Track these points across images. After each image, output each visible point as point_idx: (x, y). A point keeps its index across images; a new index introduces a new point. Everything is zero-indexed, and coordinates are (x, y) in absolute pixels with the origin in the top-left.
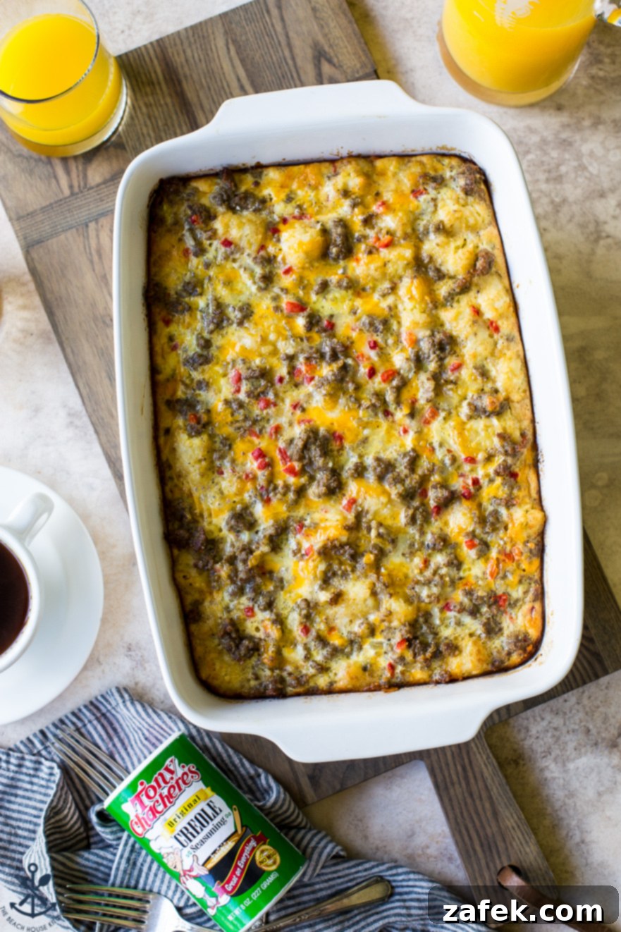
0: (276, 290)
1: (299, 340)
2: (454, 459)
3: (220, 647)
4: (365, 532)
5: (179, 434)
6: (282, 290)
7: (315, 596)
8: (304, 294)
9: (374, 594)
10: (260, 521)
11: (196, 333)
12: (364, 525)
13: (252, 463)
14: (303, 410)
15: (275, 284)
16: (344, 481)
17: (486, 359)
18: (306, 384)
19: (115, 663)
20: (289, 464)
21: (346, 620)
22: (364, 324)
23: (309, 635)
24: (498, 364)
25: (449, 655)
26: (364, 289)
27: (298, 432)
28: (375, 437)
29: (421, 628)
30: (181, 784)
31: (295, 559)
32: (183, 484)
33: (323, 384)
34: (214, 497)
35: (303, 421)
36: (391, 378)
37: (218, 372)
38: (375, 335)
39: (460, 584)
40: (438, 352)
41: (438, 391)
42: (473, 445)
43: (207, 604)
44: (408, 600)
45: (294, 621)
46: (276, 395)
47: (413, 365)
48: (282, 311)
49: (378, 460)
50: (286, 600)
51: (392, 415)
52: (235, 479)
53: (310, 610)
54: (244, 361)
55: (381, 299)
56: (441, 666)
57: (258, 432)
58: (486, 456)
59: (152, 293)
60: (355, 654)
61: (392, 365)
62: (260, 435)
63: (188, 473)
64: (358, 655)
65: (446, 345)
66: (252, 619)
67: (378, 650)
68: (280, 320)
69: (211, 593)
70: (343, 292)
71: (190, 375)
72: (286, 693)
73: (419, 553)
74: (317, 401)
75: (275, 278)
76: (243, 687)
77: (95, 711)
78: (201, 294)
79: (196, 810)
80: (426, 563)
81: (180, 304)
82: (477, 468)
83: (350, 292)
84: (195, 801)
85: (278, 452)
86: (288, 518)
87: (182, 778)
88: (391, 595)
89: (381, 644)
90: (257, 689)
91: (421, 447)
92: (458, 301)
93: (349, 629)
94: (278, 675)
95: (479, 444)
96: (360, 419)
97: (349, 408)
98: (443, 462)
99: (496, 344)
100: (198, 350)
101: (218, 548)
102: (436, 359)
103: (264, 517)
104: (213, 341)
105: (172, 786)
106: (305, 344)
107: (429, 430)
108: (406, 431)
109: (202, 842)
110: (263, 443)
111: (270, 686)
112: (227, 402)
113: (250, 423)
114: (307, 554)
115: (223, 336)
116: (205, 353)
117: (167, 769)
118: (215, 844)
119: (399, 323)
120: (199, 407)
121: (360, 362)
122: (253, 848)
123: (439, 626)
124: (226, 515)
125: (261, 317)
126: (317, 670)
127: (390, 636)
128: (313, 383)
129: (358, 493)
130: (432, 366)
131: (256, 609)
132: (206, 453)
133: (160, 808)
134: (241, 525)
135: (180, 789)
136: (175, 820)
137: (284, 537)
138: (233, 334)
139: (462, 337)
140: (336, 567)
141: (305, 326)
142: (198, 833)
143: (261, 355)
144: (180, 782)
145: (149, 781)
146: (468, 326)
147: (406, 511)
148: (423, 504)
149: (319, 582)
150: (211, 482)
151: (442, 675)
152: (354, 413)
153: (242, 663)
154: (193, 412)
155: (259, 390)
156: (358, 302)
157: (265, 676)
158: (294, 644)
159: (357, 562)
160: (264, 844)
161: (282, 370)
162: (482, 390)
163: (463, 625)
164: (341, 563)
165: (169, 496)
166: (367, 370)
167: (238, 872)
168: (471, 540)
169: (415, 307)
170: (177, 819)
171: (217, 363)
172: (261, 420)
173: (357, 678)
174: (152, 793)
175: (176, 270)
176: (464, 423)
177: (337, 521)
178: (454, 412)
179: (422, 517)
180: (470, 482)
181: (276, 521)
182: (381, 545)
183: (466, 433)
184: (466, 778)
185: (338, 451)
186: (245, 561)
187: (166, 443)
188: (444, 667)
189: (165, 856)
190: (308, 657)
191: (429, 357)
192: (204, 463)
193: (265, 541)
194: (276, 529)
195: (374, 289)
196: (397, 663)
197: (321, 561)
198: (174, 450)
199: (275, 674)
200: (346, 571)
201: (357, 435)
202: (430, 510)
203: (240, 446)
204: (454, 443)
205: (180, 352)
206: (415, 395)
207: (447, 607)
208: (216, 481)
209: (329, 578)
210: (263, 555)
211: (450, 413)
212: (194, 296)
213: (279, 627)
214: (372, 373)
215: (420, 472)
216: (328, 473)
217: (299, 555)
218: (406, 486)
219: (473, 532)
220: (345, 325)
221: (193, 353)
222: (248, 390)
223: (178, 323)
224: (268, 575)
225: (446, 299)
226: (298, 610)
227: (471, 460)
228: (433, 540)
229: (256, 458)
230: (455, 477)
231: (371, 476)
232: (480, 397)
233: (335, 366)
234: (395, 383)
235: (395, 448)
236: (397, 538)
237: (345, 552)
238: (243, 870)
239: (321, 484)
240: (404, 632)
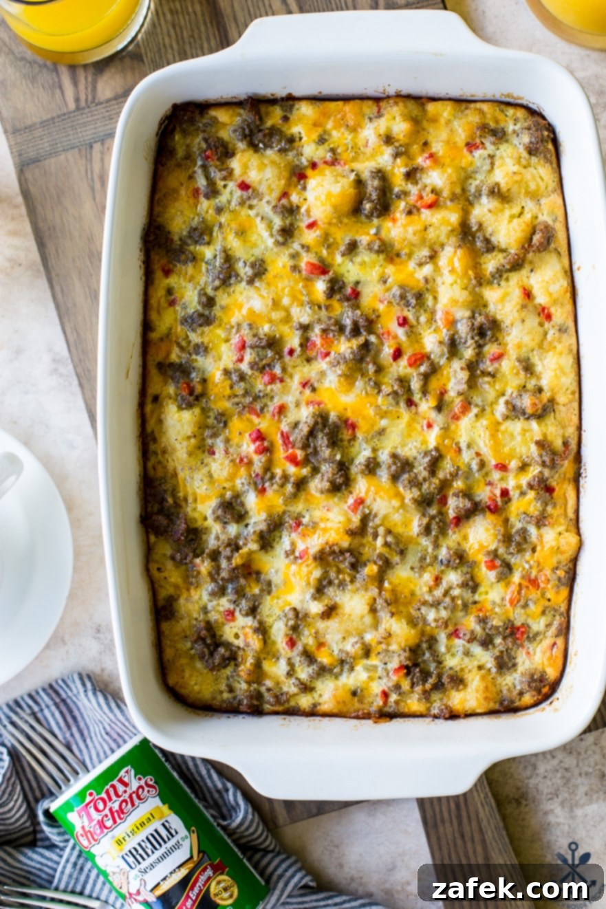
0: (296, 246)
1: (316, 307)
2: (482, 465)
3: (193, 652)
4: (370, 538)
5: (167, 404)
6: (303, 246)
7: (305, 606)
8: (328, 253)
9: (373, 610)
10: (251, 513)
11: (199, 288)
12: (370, 530)
13: (248, 446)
14: (314, 390)
15: (295, 239)
16: (352, 477)
17: (532, 350)
18: (319, 359)
19: (81, 645)
20: (290, 451)
21: (339, 636)
22: (394, 296)
23: (295, 649)
24: (545, 358)
25: (452, 688)
26: (398, 255)
27: (305, 415)
28: (394, 429)
29: (424, 654)
30: (135, 798)
31: (287, 561)
32: (168, 461)
33: (339, 363)
34: (202, 480)
35: (312, 402)
36: (418, 363)
37: (220, 336)
38: (406, 309)
39: (474, 608)
40: (477, 338)
41: (472, 383)
42: (506, 450)
43: (182, 601)
44: (412, 622)
45: (279, 631)
46: (284, 370)
47: (446, 350)
48: (300, 272)
49: (394, 456)
50: (272, 606)
51: (416, 405)
52: (227, 462)
53: (298, 620)
54: (251, 326)
55: (417, 267)
56: (441, 699)
57: (259, 410)
58: (520, 465)
59: (152, 238)
60: (345, 675)
61: (422, 347)
62: (260, 413)
63: (174, 450)
64: (348, 677)
65: (488, 330)
66: (232, 624)
67: (371, 674)
68: (297, 282)
69: (188, 590)
70: (374, 256)
71: (187, 336)
72: (263, 710)
73: (430, 568)
74: (330, 382)
75: (296, 233)
76: (214, 698)
77: (54, 695)
78: (209, 243)
79: (149, 829)
80: (438, 580)
81: (183, 253)
82: (507, 477)
83: (382, 257)
84: (149, 819)
85: (279, 435)
86: (284, 512)
87: (137, 792)
88: (393, 614)
89: (375, 667)
90: (229, 702)
91: (445, 446)
92: (507, 279)
93: (341, 646)
94: (255, 689)
95: (513, 450)
96: (378, 407)
97: (367, 393)
98: (469, 466)
99: (546, 334)
100: (199, 308)
101: (201, 539)
102: (474, 345)
103: (257, 509)
104: (217, 299)
105: (125, 801)
106: (324, 313)
107: (457, 427)
108: (430, 426)
109: (152, 866)
110: (264, 424)
111: (245, 702)
112: (227, 372)
113: (251, 399)
114: (301, 557)
115: (229, 294)
116: (207, 313)
117: (121, 781)
118: (166, 870)
119: (435, 298)
120: (193, 375)
121: (384, 341)
122: (209, 878)
123: (444, 654)
124: (214, 502)
125: (275, 277)
126: (300, 689)
127: (387, 659)
128: (328, 359)
129: (367, 492)
130: (468, 353)
131: (237, 614)
132: (196, 429)
133: (109, 823)
134: (229, 516)
135: (133, 804)
136: (124, 839)
137: (277, 534)
138: (241, 293)
139: (507, 322)
140: (332, 575)
141: (325, 292)
142: (148, 856)
143: (270, 321)
144: (134, 796)
146: (515, 310)
147: (420, 519)
148: (441, 513)
149: (312, 591)
150: (199, 463)
151: (441, 710)
152: (372, 399)
153: (215, 673)
154: (187, 380)
155: (264, 362)
156: (390, 270)
157: (241, 689)
158: (277, 658)
159: (358, 572)
160: (222, 873)
161: (294, 341)
162: (524, 387)
163: (472, 656)
164: (339, 571)
165: (151, 473)
166: (392, 351)
167: (189, 903)
168: (492, 561)
169: (456, 282)
170: (127, 838)
171: (220, 325)
172: (264, 397)
173: (344, 702)
174: (101, 806)
175: (182, 212)
176: (499, 423)
177: (340, 522)
178: (488, 409)
179: (438, 527)
180: (498, 492)
181: (270, 516)
182: (387, 555)
183: (500, 436)
184: (459, 817)
185: (349, 441)
186: (229, 559)
187: (152, 412)
188: (445, 701)
189: (111, 874)
190: (290, 674)
191: (465, 342)
192: (193, 441)
193: (255, 538)
194: (269, 525)
195: (410, 255)
196: (391, 691)
197: (316, 567)
198: (160, 422)
199: (252, 688)
200: (345, 580)
201: (373, 426)
202: (448, 521)
203: (236, 424)
204: (484, 445)
205: (178, 308)
206: (444, 385)
207: (455, 634)
208: (205, 461)
209: (324, 587)
210: (251, 553)
211: (483, 410)
212: (200, 245)
213: (261, 637)
214: (398, 354)
215: (441, 475)
216: (335, 466)
217: (292, 557)
218: (423, 491)
219: (496, 550)
220: (372, 296)
221: (193, 310)
222: (253, 360)
223: (179, 275)
224: (254, 576)
225: (493, 276)
226: (285, 620)
227: (502, 467)
228: (448, 556)
229: (254, 441)
230: (482, 485)
231: (384, 475)
232: (521, 395)
233: (356, 343)
234: (423, 369)
235: (415, 444)
236: (407, 549)
237: (345, 559)
238: (194, 902)
239: (325, 478)
240: (402, 658)
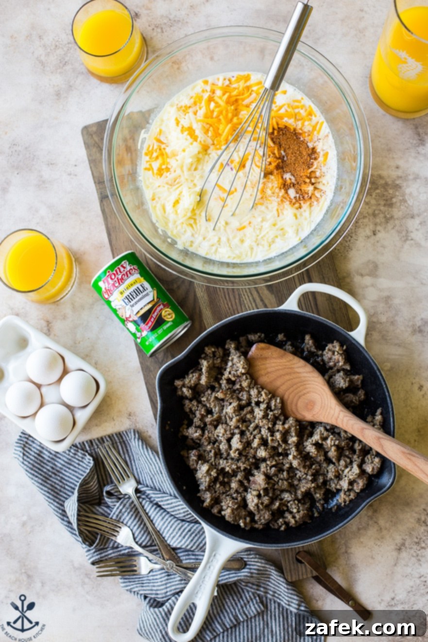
30: (129, 274)
79: (135, 287)
84: (134, 283)
87: (129, 271)
105: (124, 275)
109: (136, 303)
117: (122, 266)
118: (143, 304)
122: (161, 309)
133: (117, 284)
135: (127, 276)
136: (123, 291)
142: (134, 298)
144: (128, 273)
145: (112, 271)
160: (168, 308)
167: (152, 320)
170: (125, 291)
174: (113, 277)
189: (118, 309)
238: (155, 319)
